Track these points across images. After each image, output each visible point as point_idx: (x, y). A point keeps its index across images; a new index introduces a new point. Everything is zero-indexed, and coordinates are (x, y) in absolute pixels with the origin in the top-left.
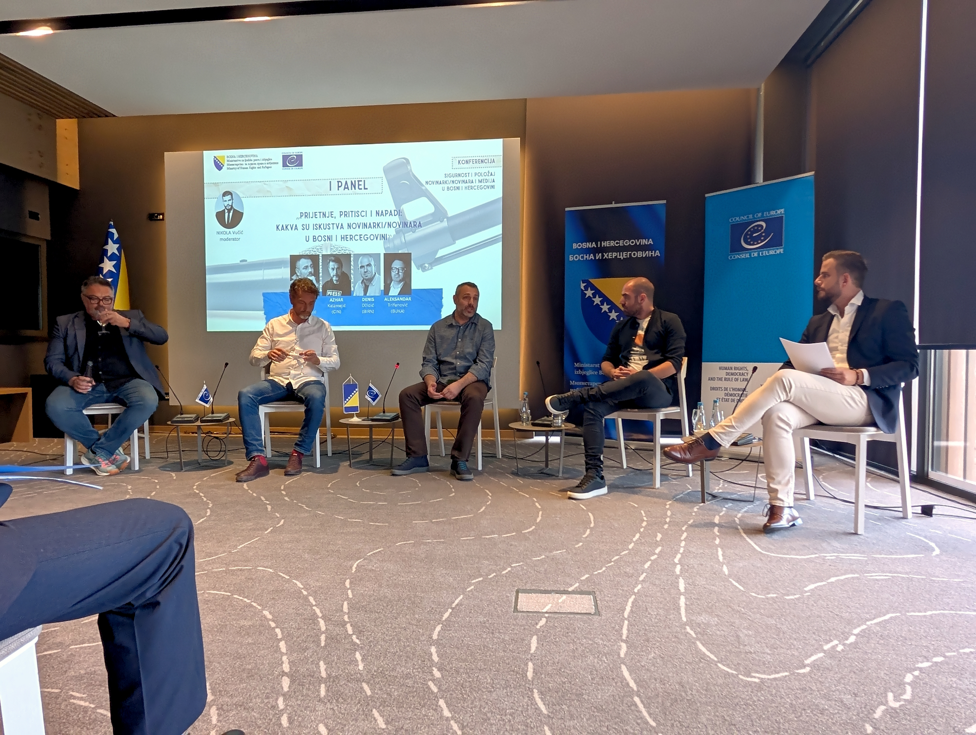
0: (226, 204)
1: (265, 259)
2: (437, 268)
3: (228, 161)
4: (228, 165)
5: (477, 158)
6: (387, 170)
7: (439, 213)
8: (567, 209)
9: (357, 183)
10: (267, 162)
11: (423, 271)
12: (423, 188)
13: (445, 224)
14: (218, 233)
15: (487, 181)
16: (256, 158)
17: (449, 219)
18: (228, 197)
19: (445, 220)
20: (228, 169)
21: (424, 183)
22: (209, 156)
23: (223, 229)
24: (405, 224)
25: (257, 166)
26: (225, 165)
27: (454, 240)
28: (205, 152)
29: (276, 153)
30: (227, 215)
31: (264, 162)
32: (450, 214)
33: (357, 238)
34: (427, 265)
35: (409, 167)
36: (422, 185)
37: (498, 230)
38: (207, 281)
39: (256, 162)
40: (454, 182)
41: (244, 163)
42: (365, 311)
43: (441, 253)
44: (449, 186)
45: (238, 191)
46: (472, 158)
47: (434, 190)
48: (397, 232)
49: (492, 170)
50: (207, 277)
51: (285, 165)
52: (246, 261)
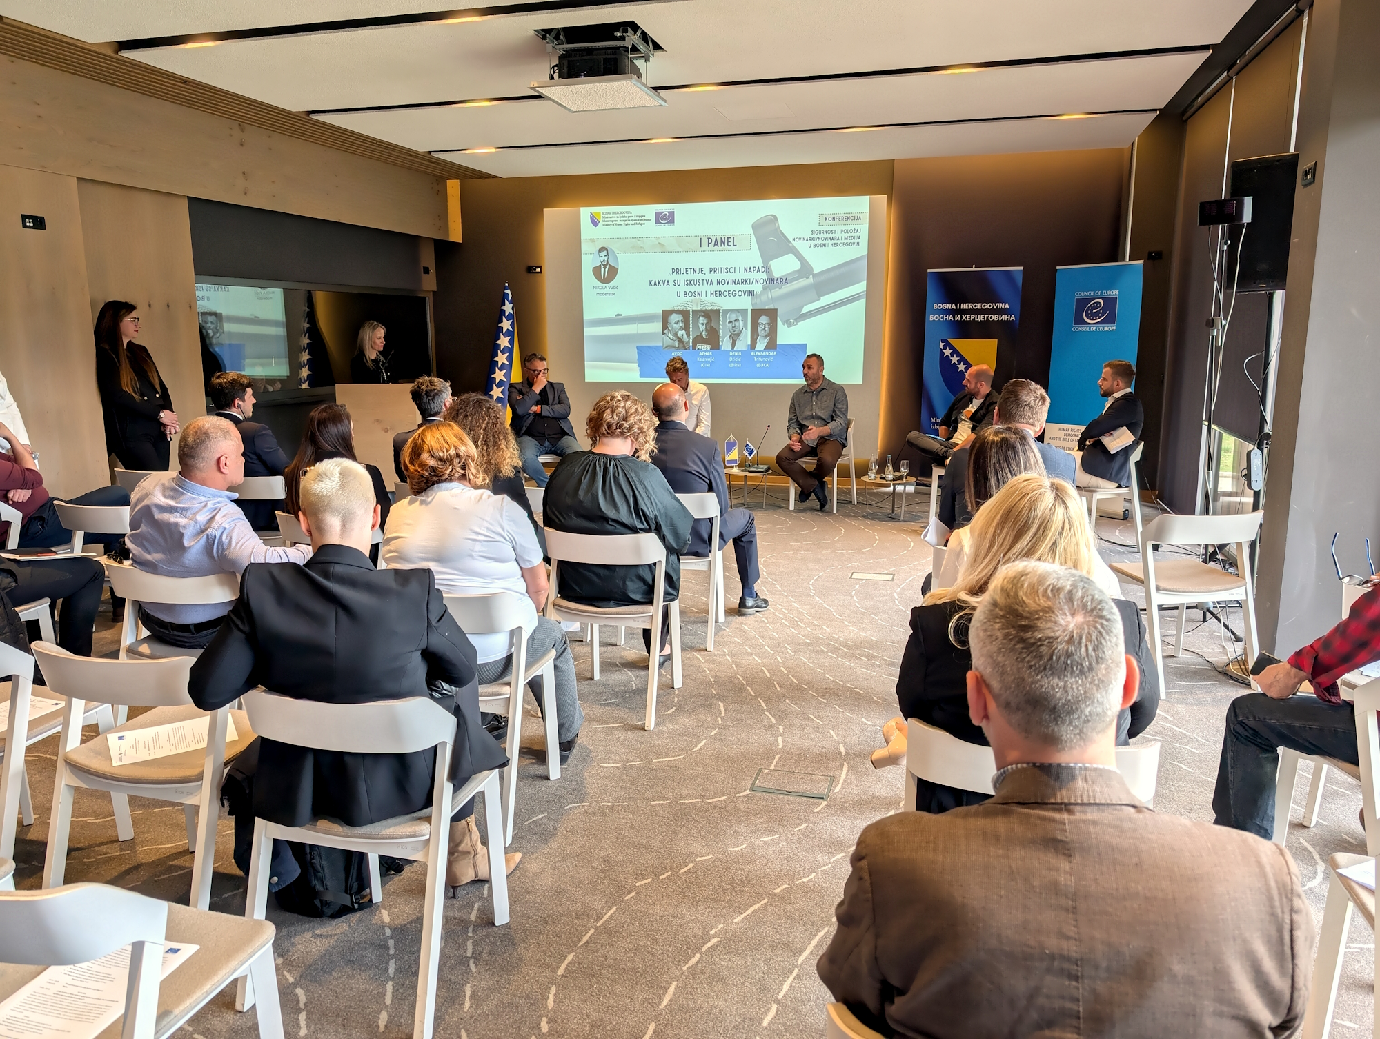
0: (602, 259)
1: (639, 313)
2: (803, 324)
3: (603, 217)
4: (604, 221)
5: (844, 215)
6: (756, 227)
7: (805, 270)
8: (929, 270)
9: (726, 239)
10: (640, 218)
11: (788, 327)
12: (791, 245)
13: (811, 280)
14: (595, 288)
15: (853, 238)
16: (630, 215)
17: (815, 276)
18: (604, 253)
19: (811, 276)
20: (604, 225)
21: (791, 240)
22: (586, 212)
23: (600, 284)
24: (772, 280)
25: (631, 222)
26: (601, 221)
27: (819, 296)
28: (581, 208)
29: (649, 210)
30: (603, 270)
31: (638, 218)
32: (815, 271)
33: (726, 294)
34: (792, 321)
35: (777, 224)
36: (790, 242)
37: (861, 287)
38: (585, 334)
39: (630, 219)
40: (821, 239)
41: (619, 219)
42: (732, 365)
43: (806, 309)
44: (816, 243)
45: (613, 247)
46: (838, 216)
47: (801, 247)
48: (764, 289)
49: (857, 227)
50: (585, 329)
51: (657, 222)
52: (621, 315)
